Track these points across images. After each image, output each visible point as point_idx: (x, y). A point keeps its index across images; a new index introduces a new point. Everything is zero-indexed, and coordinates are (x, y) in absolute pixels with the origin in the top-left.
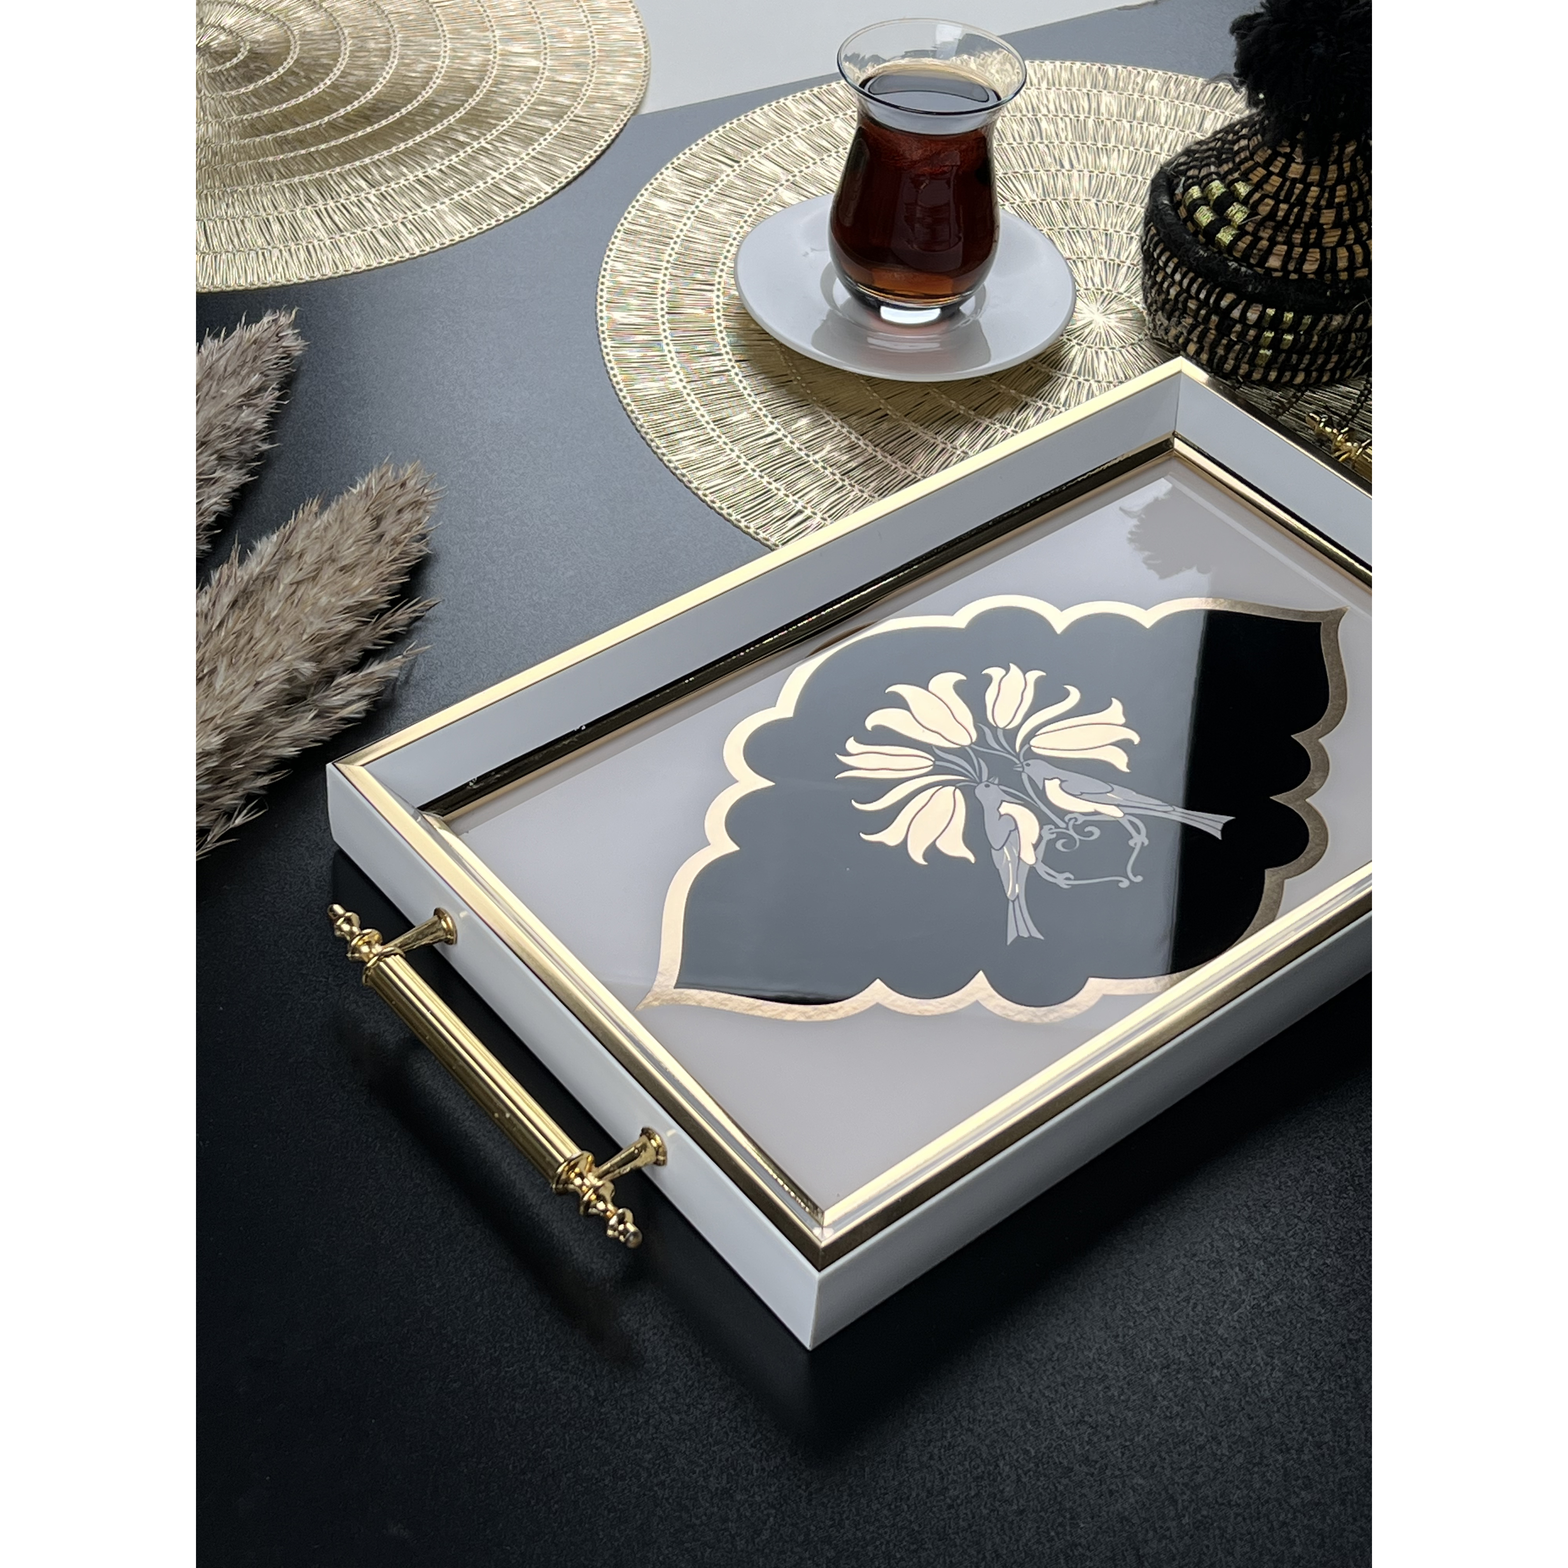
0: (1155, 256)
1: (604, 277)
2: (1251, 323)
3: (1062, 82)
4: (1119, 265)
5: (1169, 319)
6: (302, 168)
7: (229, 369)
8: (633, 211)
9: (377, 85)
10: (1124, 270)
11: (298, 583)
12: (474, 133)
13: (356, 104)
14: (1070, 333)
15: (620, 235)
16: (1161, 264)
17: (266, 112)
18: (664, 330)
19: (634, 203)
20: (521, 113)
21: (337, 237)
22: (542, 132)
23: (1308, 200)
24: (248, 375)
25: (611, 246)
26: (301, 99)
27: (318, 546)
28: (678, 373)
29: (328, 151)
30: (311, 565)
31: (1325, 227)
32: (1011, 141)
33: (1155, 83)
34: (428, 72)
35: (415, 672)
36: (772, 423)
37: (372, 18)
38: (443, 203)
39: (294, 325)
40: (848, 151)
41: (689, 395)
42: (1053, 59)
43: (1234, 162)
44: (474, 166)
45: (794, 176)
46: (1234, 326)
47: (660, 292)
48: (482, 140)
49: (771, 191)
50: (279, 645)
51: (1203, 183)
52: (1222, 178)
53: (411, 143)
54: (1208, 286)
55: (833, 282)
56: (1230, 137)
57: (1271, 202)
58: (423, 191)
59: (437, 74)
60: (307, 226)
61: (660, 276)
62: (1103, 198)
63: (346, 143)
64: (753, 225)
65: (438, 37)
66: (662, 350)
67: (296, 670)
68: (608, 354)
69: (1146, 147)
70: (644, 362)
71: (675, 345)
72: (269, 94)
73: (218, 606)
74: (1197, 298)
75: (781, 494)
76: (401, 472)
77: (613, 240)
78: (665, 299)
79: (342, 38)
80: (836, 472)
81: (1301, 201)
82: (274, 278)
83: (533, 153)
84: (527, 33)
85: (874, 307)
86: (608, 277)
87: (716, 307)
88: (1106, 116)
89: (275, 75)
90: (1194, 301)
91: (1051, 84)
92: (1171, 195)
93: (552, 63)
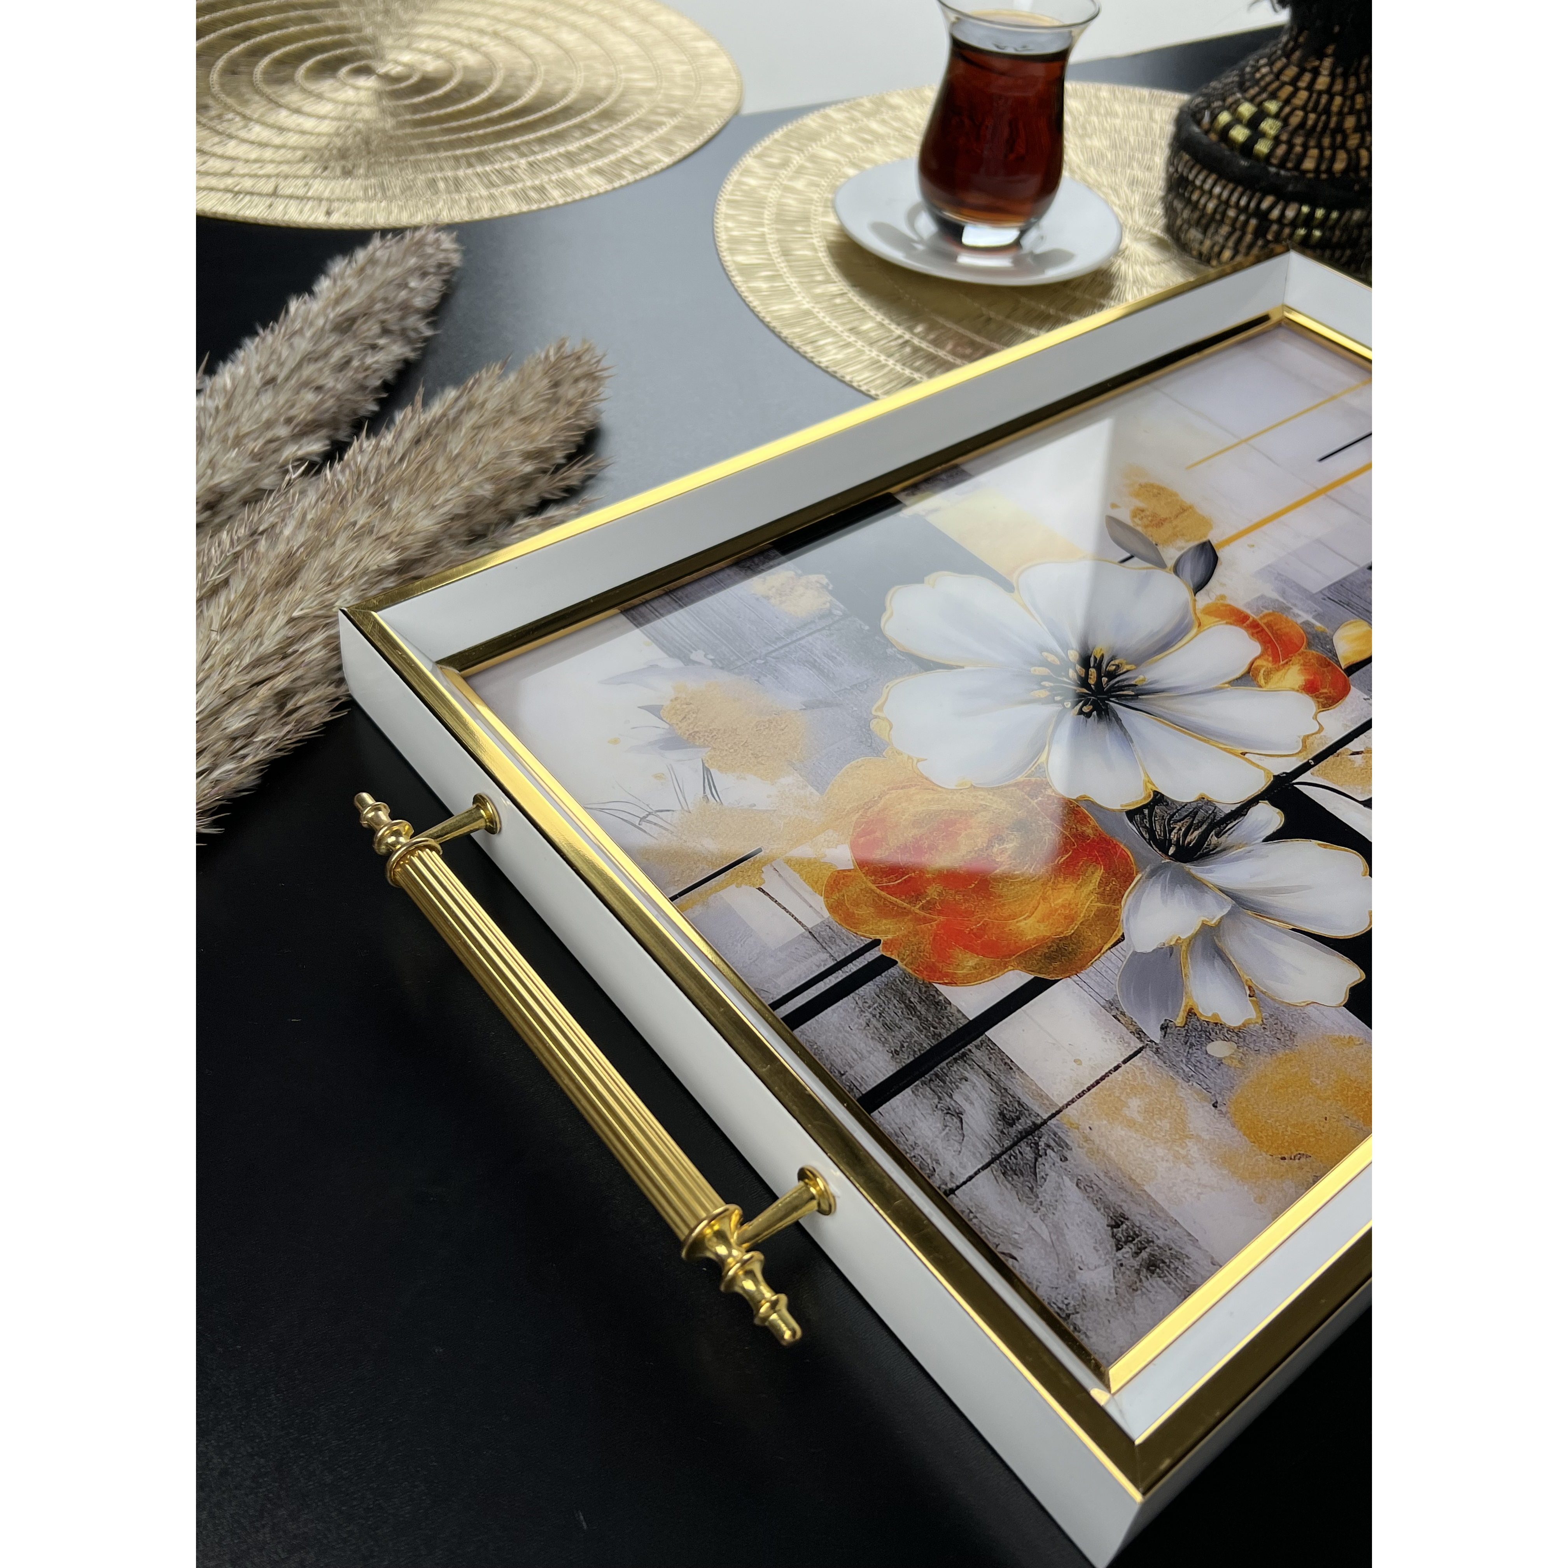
2: (1287, 222)
6: (463, 145)
9: (526, 96)
13: (509, 107)
20: (643, 112)
23: (1333, 109)
26: (464, 105)
29: (483, 135)
34: (565, 89)
37: (520, 58)
38: (580, 169)
43: (1260, 85)
44: (605, 145)
46: (1271, 227)
48: (611, 129)
51: (1232, 109)
52: (1251, 100)
53: (553, 130)
54: (1248, 193)
57: (1300, 113)
58: (564, 161)
59: (573, 91)
60: (468, 184)
63: (498, 130)
65: (572, 68)
72: (437, 103)
73: (400, 443)
74: (1237, 207)
79: (496, 68)
83: (653, 138)
84: (643, 67)
85: (957, 233)
89: (440, 91)
90: (1233, 210)
92: (1199, 124)
93: (664, 84)
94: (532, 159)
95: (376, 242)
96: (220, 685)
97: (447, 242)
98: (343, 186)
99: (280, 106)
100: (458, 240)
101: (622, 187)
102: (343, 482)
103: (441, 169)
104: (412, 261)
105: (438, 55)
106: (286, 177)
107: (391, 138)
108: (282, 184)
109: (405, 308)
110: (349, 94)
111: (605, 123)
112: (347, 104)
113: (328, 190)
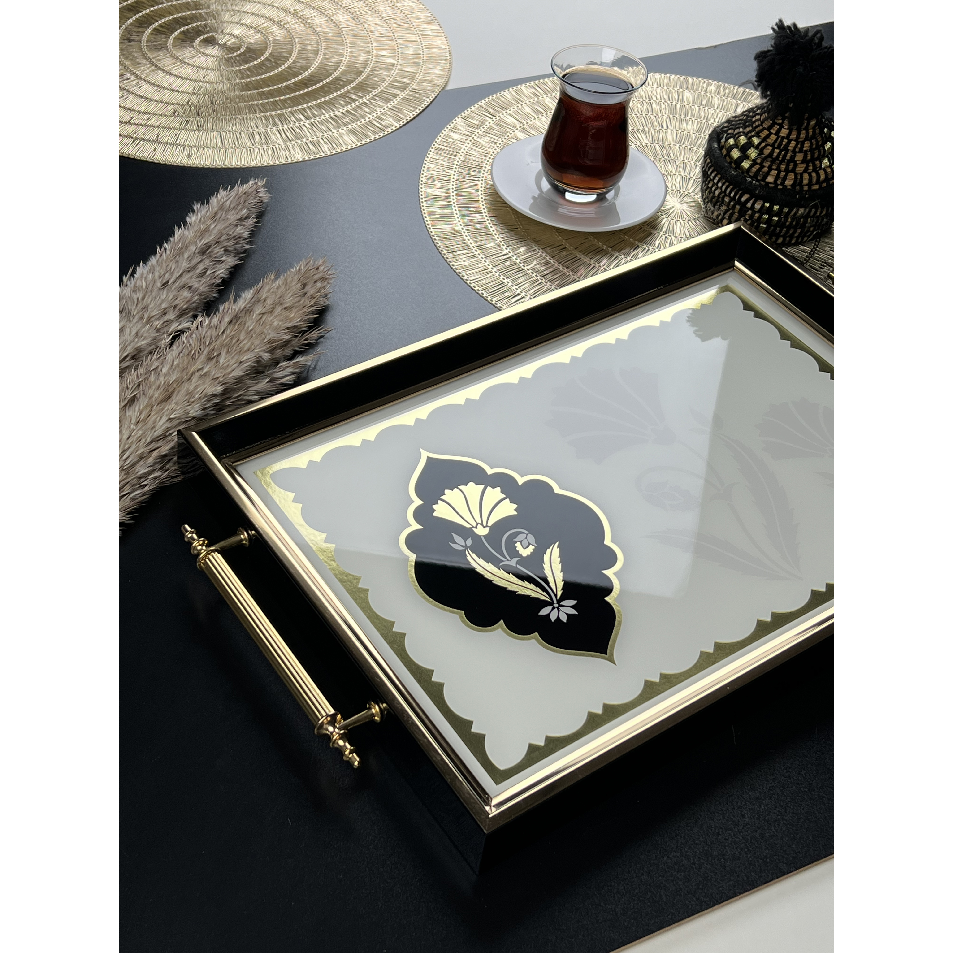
0: (709, 173)
1: (423, 171)
2: (757, 210)
3: (665, 85)
4: (689, 179)
5: (714, 207)
6: (271, 108)
7: (232, 206)
8: (440, 138)
9: (311, 68)
10: (692, 181)
11: (263, 314)
12: (360, 95)
13: (300, 77)
14: (663, 211)
15: (433, 150)
16: (712, 177)
17: (254, 79)
18: (453, 199)
19: (441, 134)
20: (385, 86)
21: (288, 143)
22: (395, 96)
23: (789, 148)
24: (241, 210)
25: (428, 155)
26: (272, 73)
27: (273, 296)
28: (459, 221)
29: (285, 100)
30: (270, 305)
31: (798, 162)
32: (637, 113)
33: (712, 88)
34: (337, 63)
35: (319, 363)
36: (506, 249)
37: (310, 34)
38: (342, 129)
39: (264, 186)
40: (552, 114)
41: (464, 232)
42: (660, 72)
43: (752, 127)
44: (360, 111)
45: (524, 125)
46: (748, 211)
47: (452, 180)
48: (364, 98)
49: (511, 132)
50: (252, 344)
51: (736, 137)
52: (746, 135)
53: (327, 98)
54: (735, 190)
55: (542, 178)
56: (751, 114)
58: (333, 123)
59: (342, 64)
60: (273, 137)
61: (453, 172)
62: (683, 144)
63: (293, 96)
64: (502, 149)
65: (343, 45)
66: (452, 209)
67: (260, 357)
68: (424, 210)
69: (707, 119)
70: (443, 215)
71: (459, 207)
72: (256, 70)
73: (222, 323)
74: (730, 196)
75: (510, 285)
76: (316, 263)
77: (429, 152)
78: (454, 183)
79: (294, 43)
80: (538, 275)
81: (786, 148)
82: (255, 162)
83: (390, 107)
84: (389, 46)
85: (562, 193)
86: (425, 171)
87: (480, 189)
88: (686, 103)
89: (259, 61)
90: (728, 198)
91: (659, 85)
92: (719, 142)
93: (401, 61)
94: (312, 120)
98: (198, 136)
99: (159, 69)
101: (367, 143)
103: (257, 127)
105: (257, 30)
106: (164, 128)
107: (227, 98)
108: (162, 133)
110: (201, 60)
112: (200, 68)
113: (189, 139)
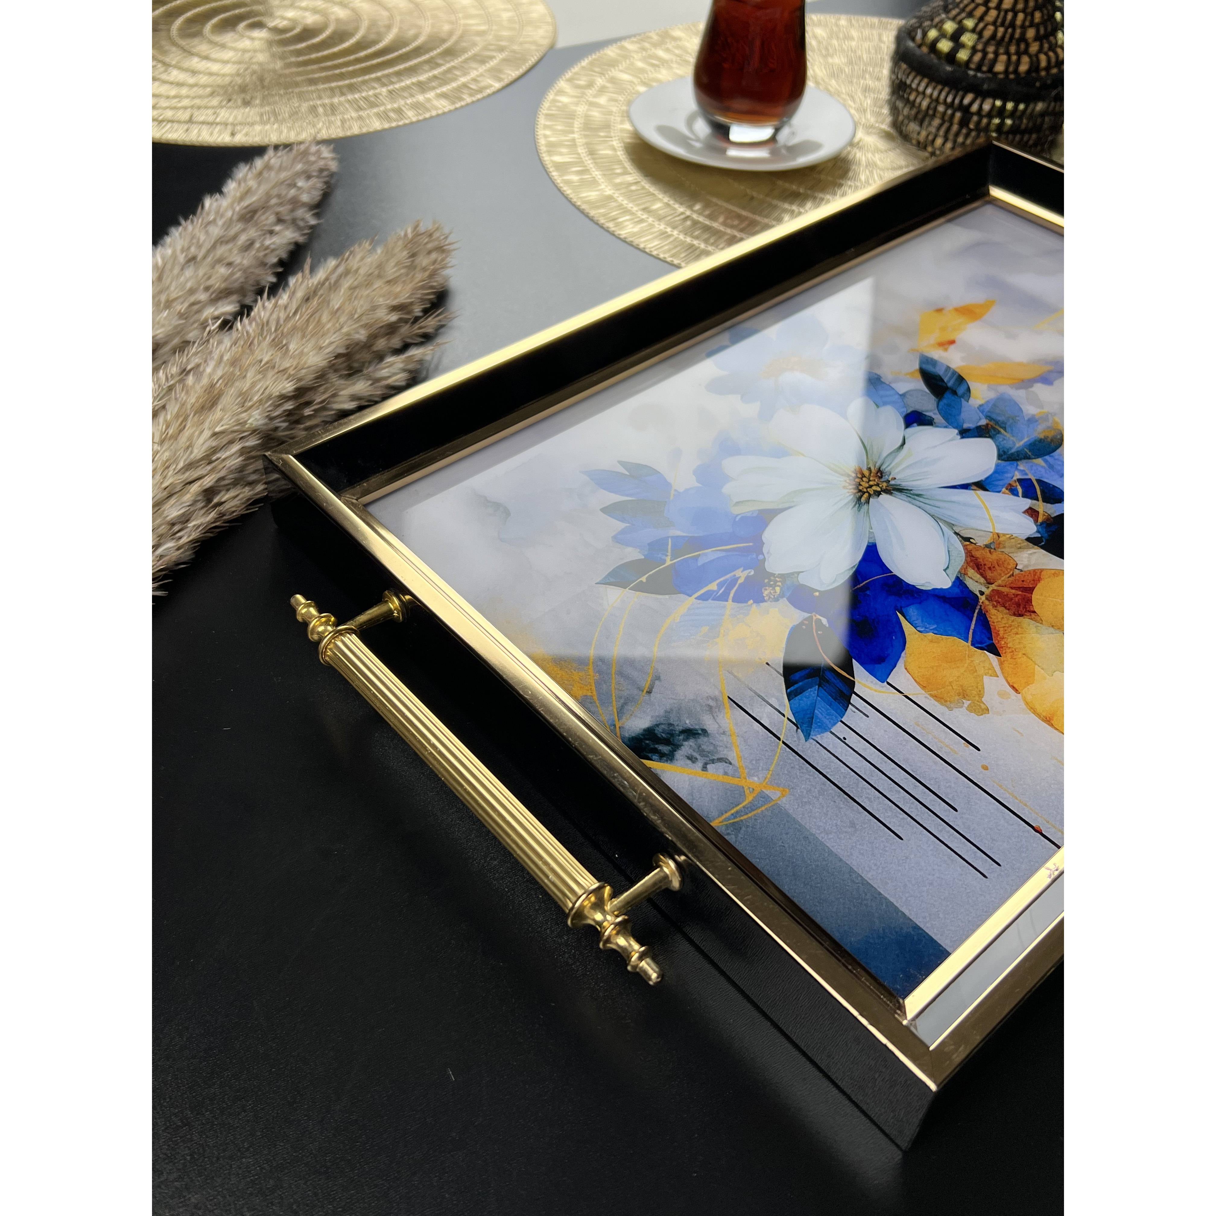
2: (985, 114)
6: (338, 78)
9: (385, 40)
13: (373, 49)
20: (478, 49)
21: (361, 113)
23: (1017, 23)
26: (335, 49)
29: (354, 71)
31: (1029, 39)
34: (416, 34)
37: (381, 11)
38: (429, 94)
43: (959, 8)
44: (448, 75)
46: (972, 117)
48: (453, 63)
51: (938, 26)
53: (408, 65)
54: (953, 92)
55: (696, 119)
57: (992, 28)
59: (423, 35)
60: (340, 108)
63: (366, 66)
65: (421, 18)
72: (315, 48)
74: (945, 103)
79: (362, 19)
81: (1013, 23)
83: (486, 68)
84: (477, 15)
85: (725, 132)
89: (318, 39)
90: (942, 106)
93: (494, 27)
94: (391, 87)
95: (271, 152)
96: (162, 483)
97: (326, 152)
98: (243, 113)
99: (193, 54)
100: (335, 150)
101: (462, 107)
102: (251, 331)
103: (320, 98)
104: (299, 167)
105: (315, 11)
106: (199, 108)
107: (280, 76)
108: (196, 113)
109: (295, 203)
111: (448, 59)
112: (245, 51)
113: (232, 117)
